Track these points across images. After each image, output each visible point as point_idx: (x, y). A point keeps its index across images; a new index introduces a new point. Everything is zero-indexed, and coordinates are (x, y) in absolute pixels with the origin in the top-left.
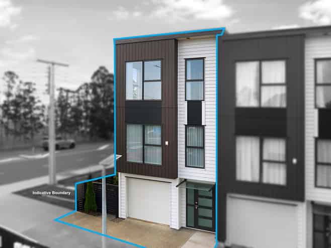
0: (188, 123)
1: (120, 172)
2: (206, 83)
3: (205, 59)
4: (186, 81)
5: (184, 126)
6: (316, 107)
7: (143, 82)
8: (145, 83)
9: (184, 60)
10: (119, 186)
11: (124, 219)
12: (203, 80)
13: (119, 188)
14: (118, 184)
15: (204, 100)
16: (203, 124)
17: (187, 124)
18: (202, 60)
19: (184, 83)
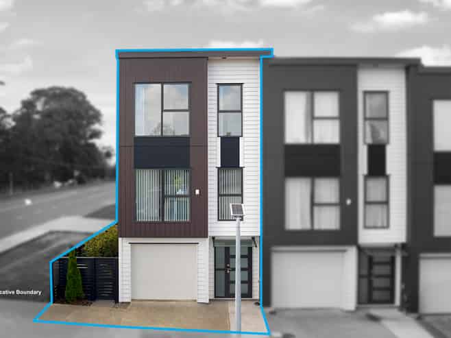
0: (221, 164)
1: (121, 237)
2: (244, 115)
3: (244, 86)
4: (219, 111)
5: (217, 169)
6: (365, 143)
7: (162, 111)
8: (164, 113)
9: (216, 86)
10: (120, 258)
11: (129, 303)
12: (241, 111)
13: (120, 261)
14: (118, 256)
15: (242, 136)
16: (241, 165)
17: (219, 166)
18: (240, 87)
19: (216, 114)
